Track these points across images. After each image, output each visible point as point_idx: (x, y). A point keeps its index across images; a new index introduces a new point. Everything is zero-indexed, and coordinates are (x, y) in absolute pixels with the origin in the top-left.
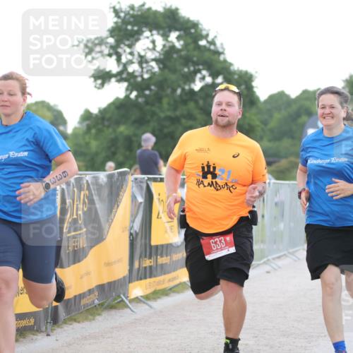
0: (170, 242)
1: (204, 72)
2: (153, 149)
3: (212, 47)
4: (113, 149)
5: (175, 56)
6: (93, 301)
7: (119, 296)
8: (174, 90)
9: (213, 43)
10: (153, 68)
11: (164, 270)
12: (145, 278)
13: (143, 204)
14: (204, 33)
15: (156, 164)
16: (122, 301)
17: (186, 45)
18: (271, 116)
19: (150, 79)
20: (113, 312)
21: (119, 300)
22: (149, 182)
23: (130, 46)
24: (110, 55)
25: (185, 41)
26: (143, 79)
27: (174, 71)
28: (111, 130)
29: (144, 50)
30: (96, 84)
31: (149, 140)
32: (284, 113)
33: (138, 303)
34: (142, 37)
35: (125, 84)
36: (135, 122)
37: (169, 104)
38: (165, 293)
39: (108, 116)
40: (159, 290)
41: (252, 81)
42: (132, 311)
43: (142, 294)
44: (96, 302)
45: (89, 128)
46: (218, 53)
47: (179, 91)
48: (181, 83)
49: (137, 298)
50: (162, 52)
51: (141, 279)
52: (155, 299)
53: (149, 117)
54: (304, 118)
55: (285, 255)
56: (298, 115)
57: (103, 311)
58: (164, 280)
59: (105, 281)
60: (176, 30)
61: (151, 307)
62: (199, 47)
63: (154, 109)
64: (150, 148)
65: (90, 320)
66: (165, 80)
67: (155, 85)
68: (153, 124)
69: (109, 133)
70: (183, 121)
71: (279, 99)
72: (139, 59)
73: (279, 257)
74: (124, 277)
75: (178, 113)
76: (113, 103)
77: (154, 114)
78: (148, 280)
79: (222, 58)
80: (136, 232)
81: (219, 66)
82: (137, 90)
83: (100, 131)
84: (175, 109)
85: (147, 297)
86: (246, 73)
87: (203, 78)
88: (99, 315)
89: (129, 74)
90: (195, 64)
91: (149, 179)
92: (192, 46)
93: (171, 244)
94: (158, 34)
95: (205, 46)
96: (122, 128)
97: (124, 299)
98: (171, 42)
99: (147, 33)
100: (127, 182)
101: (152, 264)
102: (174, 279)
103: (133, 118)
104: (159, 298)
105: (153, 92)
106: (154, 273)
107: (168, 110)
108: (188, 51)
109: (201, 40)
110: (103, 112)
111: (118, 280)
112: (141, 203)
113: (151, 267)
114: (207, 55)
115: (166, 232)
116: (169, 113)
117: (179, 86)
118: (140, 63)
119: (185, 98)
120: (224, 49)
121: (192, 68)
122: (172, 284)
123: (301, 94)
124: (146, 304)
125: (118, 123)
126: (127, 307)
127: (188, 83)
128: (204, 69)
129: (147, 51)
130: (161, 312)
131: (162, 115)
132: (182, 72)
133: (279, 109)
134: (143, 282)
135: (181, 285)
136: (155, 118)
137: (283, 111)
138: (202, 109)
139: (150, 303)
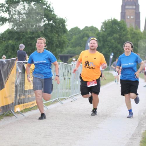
1: (45, 19)
3: (49, 9)
4: (6, 50)
7: (11, 111)
9: (49, 7)
11: (29, 100)
12: (22, 104)
13: (21, 73)
14: (45, 3)
16: (12, 113)
18: (72, 37)
20: (8, 117)
22: (24, 64)
24: (6, 11)
28: (6, 42)
32: (77, 36)
33: (18, 114)
36: (16, 39)
37: (30, 32)
38: (30, 109)
39: (5, 36)
40: (27, 108)
41: (65, 23)
42: (16, 117)
43: (20, 110)
44: (1, 113)
46: (51, 11)
49: (18, 112)
51: (20, 104)
52: (25, 112)
53: (22, 37)
54: (86, 38)
56: (83, 37)
57: (4, 117)
58: (29, 104)
59: (5, 105)
60: (34, 1)
63: (24, 33)
64: (22, 50)
68: (23, 40)
69: (5, 44)
71: (76, 30)
73: (76, 95)
74: (12, 103)
75: (34, 36)
76: (7, 31)
77: (24, 36)
78: (23, 104)
79: (52, 13)
80: (18, 84)
81: (51, 17)
84: (32, 34)
85: (22, 111)
86: (62, 19)
87: (45, 21)
91: (24, 62)
94: (26, 3)
95: (45, 8)
96: (10, 42)
97: (13, 112)
99: (22, 3)
102: (33, 104)
103: (15, 37)
104: (27, 112)
107: (30, 34)
109: (44, 6)
110: (2, 35)
112: (20, 72)
113: (24, 99)
114: (46, 11)
116: (30, 36)
120: (53, 9)
122: (32, 106)
123: (84, 28)
124: (22, 114)
125: (9, 39)
126: (14, 115)
131: (27, 36)
133: (75, 34)
134: (21, 105)
135: (36, 107)
136: (24, 37)
137: (77, 35)
138: (43, 34)
139: (23, 114)
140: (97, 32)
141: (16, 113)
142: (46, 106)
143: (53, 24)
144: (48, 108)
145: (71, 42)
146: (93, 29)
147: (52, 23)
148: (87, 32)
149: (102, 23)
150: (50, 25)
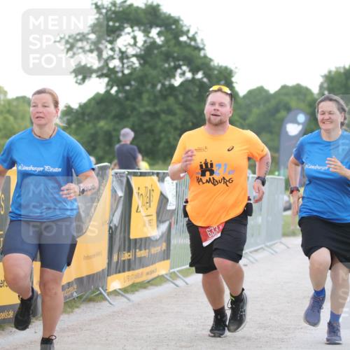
0: (149, 235)
1: (184, 68)
2: (131, 143)
3: (193, 43)
4: (93, 144)
5: (156, 52)
6: (72, 294)
7: (98, 290)
8: (154, 86)
9: (193, 39)
10: (134, 64)
11: (142, 263)
12: (124, 271)
13: (122, 199)
14: (185, 29)
15: (135, 158)
16: (101, 293)
17: (167, 41)
18: (250, 111)
19: (130, 74)
20: (91, 305)
21: (97, 293)
22: (129, 177)
23: (111, 42)
24: (91, 51)
25: (166, 37)
26: (123, 74)
27: (155, 67)
28: (91, 125)
29: (125, 46)
30: (77, 80)
31: (127, 135)
32: (262, 108)
33: (116, 295)
34: (123, 33)
35: (106, 80)
36: (115, 117)
37: (149, 99)
39: (88, 111)
40: (137, 283)
41: (233, 77)
42: (110, 303)
43: (120, 287)
44: (75, 294)
45: (69, 123)
46: (198, 49)
47: (159, 87)
48: (161, 78)
49: (115, 291)
50: (143, 48)
51: (119, 272)
52: (133, 292)
53: (129, 112)
54: (283, 113)
55: (262, 248)
56: (277, 110)
57: (81, 304)
58: (142, 273)
59: (84, 274)
60: (157, 26)
61: (129, 299)
62: (179, 43)
63: (134, 104)
64: (128, 142)
65: (69, 313)
66: (146, 76)
67: (134, 80)
68: (133, 119)
69: (89, 128)
70: (163, 116)
71: (258, 95)
72: (120, 55)
73: (256, 251)
74: (103, 270)
75: (158, 108)
76: (93, 99)
77: (134, 109)
78: (127, 273)
79: (202, 54)
80: (115, 226)
81: (199, 62)
82: (117, 86)
83: (80, 126)
84: (155, 105)
85: (125, 290)
86: (226, 68)
87: (183, 74)
88: (78, 307)
89: (109, 69)
90: (176, 59)
91: (129, 173)
92: (172, 42)
93: (149, 238)
94: (140, 30)
95: (185, 42)
96: (102, 123)
97: (102, 291)
98: (152, 38)
99: (128, 30)
100: (108, 177)
101: (131, 257)
102: (152, 272)
103: (113, 113)
104: (137, 291)
105: (133, 87)
106: (132, 266)
107: (148, 105)
108: (169, 47)
109: (182, 36)
110: (83, 107)
111: (97, 273)
112: (121, 197)
113: (129, 260)
114: (187, 50)
115: (145, 225)
116: (149, 108)
117: (160, 82)
118: (121, 59)
119: (165, 93)
120: (204, 45)
121: (172, 64)
122: (150, 277)
123: (280, 90)
124: (126, 298)
125: (98, 118)
126: (105, 299)
127: (168, 79)
128: (184, 65)
129: (128, 47)
130: (139, 304)
131: (142, 110)
132: (163, 68)
133: (257, 104)
134: (122, 275)
135: (158, 279)
136: (135, 113)
137: (262, 106)
138: (181, 104)
139: (128, 296)
140: (309, 98)
141: (109, 294)
142: (184, 276)
143: (205, 80)
144: (188, 282)
145: (247, 122)
146: (299, 92)
147: (202, 78)
148: (286, 99)
149: (322, 76)
150: (198, 83)
